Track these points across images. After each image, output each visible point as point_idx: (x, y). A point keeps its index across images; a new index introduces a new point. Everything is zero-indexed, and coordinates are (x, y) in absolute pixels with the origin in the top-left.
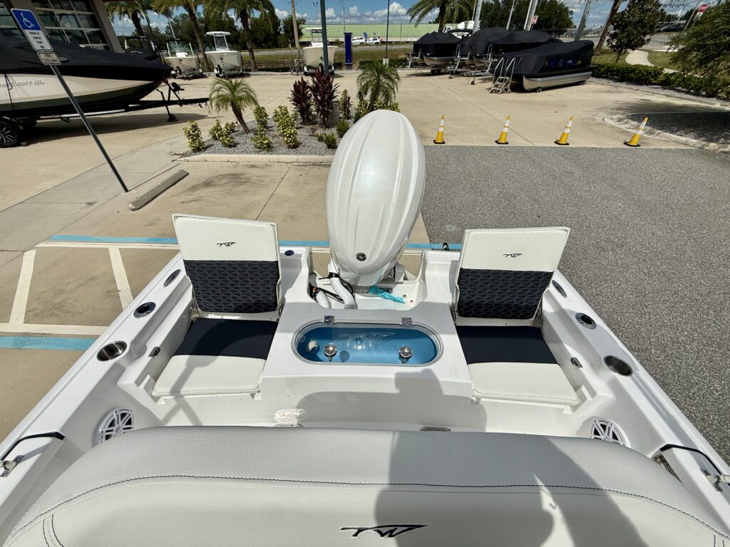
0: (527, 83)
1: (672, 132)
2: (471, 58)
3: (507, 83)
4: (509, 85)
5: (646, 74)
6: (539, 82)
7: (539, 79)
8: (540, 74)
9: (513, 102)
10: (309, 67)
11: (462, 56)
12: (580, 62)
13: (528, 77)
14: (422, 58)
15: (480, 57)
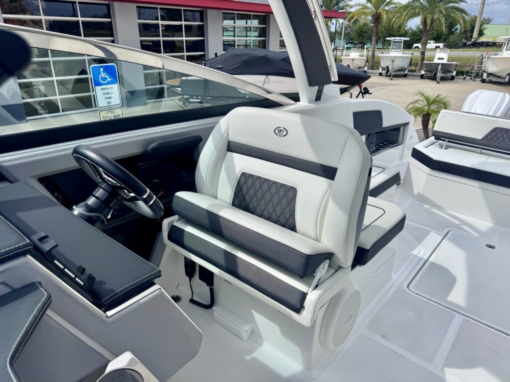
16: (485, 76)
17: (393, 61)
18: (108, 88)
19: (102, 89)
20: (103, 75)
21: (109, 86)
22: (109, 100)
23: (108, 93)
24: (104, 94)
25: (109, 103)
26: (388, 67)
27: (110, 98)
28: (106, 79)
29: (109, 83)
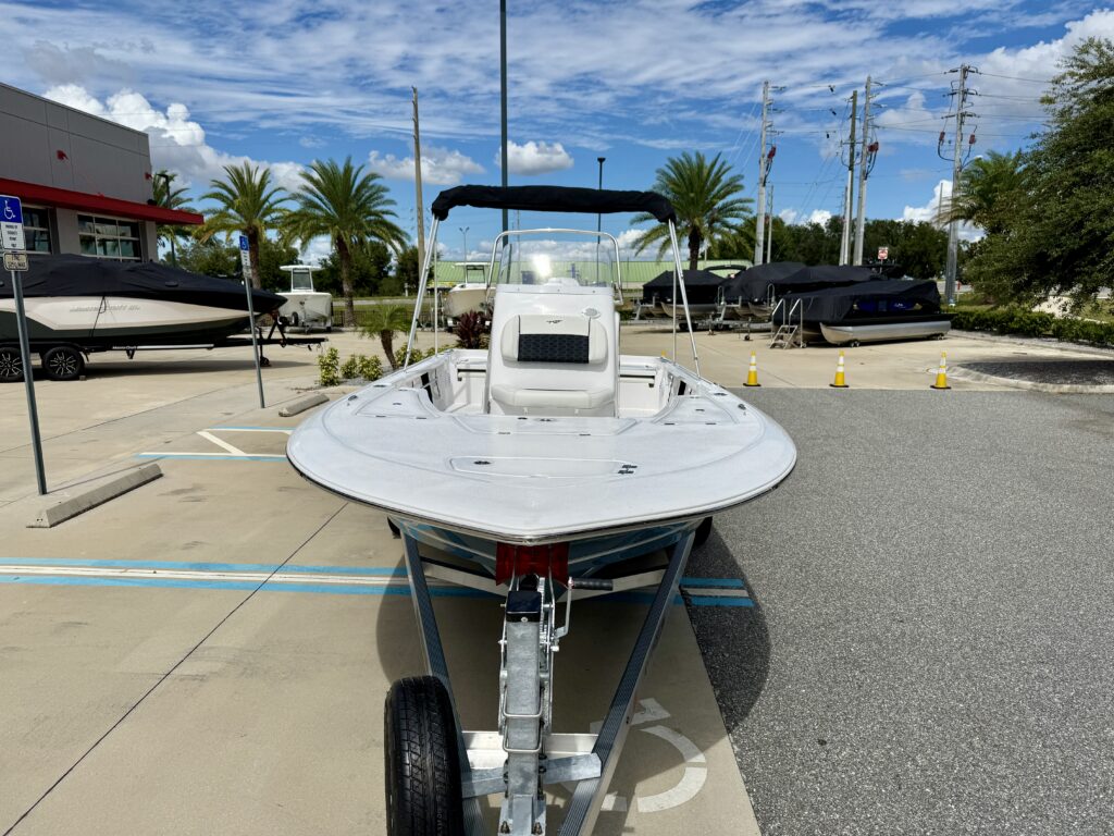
0: (828, 333)
1: (1004, 376)
2: (744, 305)
3: (796, 334)
4: (800, 337)
5: (1028, 322)
6: (850, 332)
7: (850, 328)
8: (847, 320)
9: (806, 355)
10: (456, 319)
11: (728, 302)
12: (918, 306)
13: (828, 324)
14: (658, 305)
15: (760, 303)
16: (450, 322)
17: (302, 303)
18: (11, 227)
19: (7, 226)
20: (8, 209)
21: (14, 224)
22: (13, 242)
23: (13, 233)
24: (10, 233)
25: (13, 245)
26: (295, 314)
27: (14, 239)
28: (9, 214)
29: (13, 220)
